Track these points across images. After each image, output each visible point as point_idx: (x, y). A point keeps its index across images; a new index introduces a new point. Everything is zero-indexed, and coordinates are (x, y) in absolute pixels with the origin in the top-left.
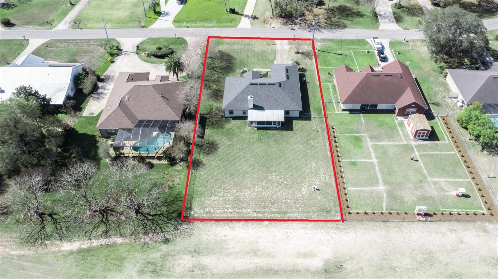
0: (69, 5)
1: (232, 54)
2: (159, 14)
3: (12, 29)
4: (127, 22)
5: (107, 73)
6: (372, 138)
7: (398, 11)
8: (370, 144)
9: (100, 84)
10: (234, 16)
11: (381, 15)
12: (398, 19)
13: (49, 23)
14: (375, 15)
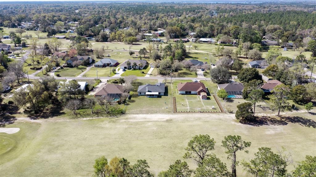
0: (81, 71)
1: (142, 82)
2: (116, 73)
3: (60, 77)
4: (104, 76)
5: (96, 87)
6: (188, 99)
7: (205, 73)
8: (187, 100)
9: (94, 89)
10: (143, 74)
11: (199, 75)
12: (205, 75)
13: (74, 76)
14: (197, 74)
